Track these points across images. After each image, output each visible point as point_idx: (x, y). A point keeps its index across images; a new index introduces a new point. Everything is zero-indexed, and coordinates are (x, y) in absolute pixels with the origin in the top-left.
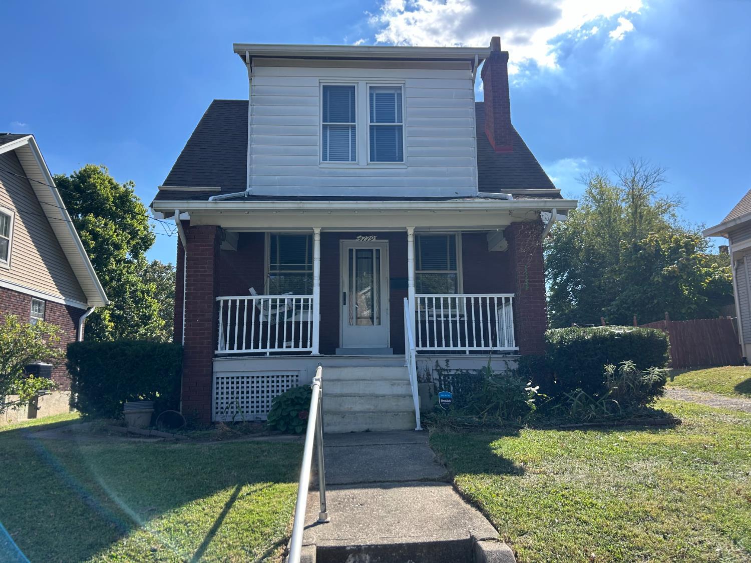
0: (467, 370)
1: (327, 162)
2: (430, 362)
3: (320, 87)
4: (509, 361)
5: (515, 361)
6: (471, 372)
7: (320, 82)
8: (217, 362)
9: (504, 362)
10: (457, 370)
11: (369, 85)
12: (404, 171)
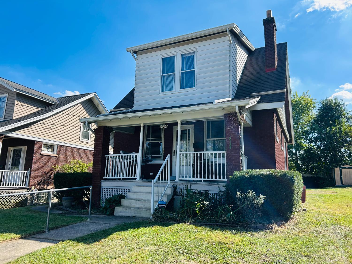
0: (200, 190)
1: (164, 92)
2: (183, 185)
3: (161, 59)
4: (221, 186)
5: (224, 187)
6: (202, 191)
7: (161, 57)
8: (103, 182)
9: (218, 187)
10: (195, 190)
11: (181, 54)
12: (195, 91)
